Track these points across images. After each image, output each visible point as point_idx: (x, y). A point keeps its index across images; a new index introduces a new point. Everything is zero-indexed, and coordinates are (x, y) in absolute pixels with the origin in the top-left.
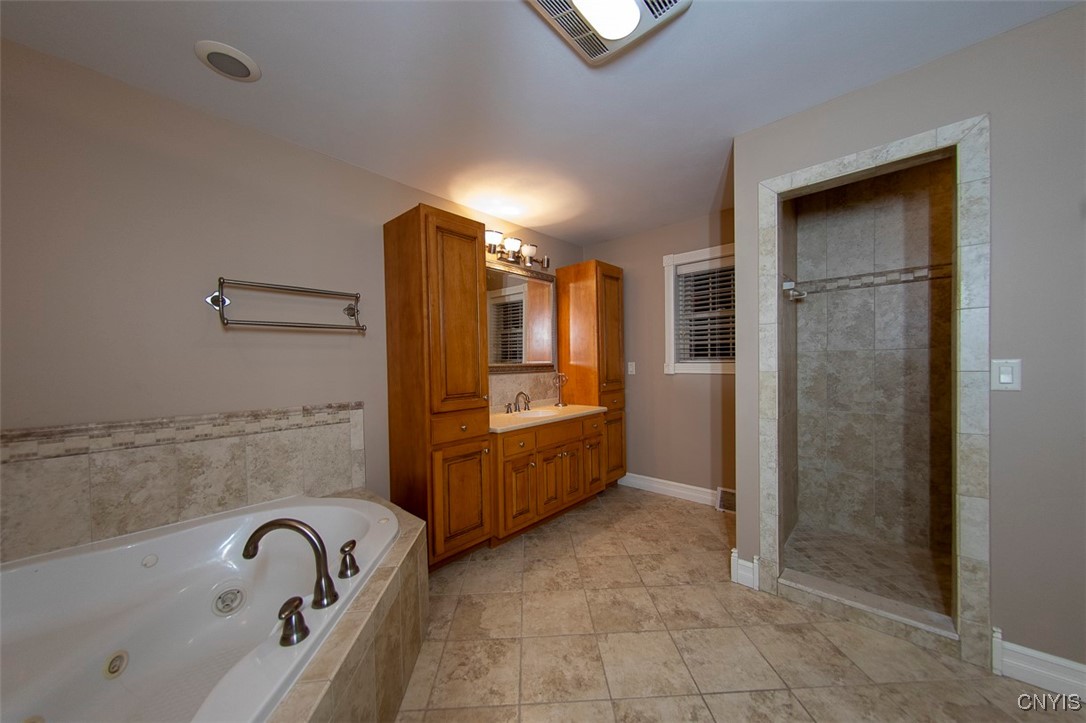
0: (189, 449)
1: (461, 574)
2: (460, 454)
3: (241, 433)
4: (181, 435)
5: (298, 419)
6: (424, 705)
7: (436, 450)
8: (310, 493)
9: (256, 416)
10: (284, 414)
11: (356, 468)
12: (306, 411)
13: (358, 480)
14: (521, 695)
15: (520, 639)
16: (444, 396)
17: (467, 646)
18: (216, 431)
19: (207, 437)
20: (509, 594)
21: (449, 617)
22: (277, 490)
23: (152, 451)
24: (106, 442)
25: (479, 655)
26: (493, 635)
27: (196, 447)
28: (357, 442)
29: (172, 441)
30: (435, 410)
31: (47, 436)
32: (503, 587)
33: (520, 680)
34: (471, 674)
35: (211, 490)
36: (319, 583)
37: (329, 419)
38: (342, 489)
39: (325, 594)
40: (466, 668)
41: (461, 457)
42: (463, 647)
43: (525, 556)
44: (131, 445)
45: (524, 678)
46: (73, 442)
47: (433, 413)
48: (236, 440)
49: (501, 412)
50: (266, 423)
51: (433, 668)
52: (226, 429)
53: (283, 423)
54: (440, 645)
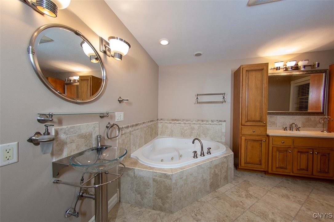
0: (192, 125)
1: (250, 176)
2: (252, 139)
3: (200, 124)
4: (191, 123)
5: (210, 123)
6: (223, 192)
7: (242, 136)
8: (212, 139)
9: (203, 121)
10: (207, 121)
11: (223, 136)
12: (212, 121)
13: (224, 140)
14: (249, 208)
15: (259, 199)
16: (247, 120)
17: (241, 190)
18: (196, 123)
19: (195, 124)
20: (264, 189)
21: (240, 182)
22: (206, 137)
23: (188, 125)
24: (183, 122)
25: (243, 194)
26: (250, 193)
27: (193, 125)
28: (224, 130)
29: (190, 124)
30: (243, 124)
31: (177, 120)
32: (263, 185)
33: (252, 206)
34: (238, 195)
35: (195, 134)
36: (201, 152)
37: (217, 123)
38: (220, 141)
39: (202, 154)
40: (237, 194)
41: (252, 140)
42: (239, 190)
43: (279, 183)
44: (185, 123)
45: (253, 206)
46: (179, 122)
47: (242, 125)
48: (199, 125)
49: (281, 130)
50: (204, 122)
51: (229, 188)
52: (197, 123)
53: (207, 123)
54: (234, 186)
